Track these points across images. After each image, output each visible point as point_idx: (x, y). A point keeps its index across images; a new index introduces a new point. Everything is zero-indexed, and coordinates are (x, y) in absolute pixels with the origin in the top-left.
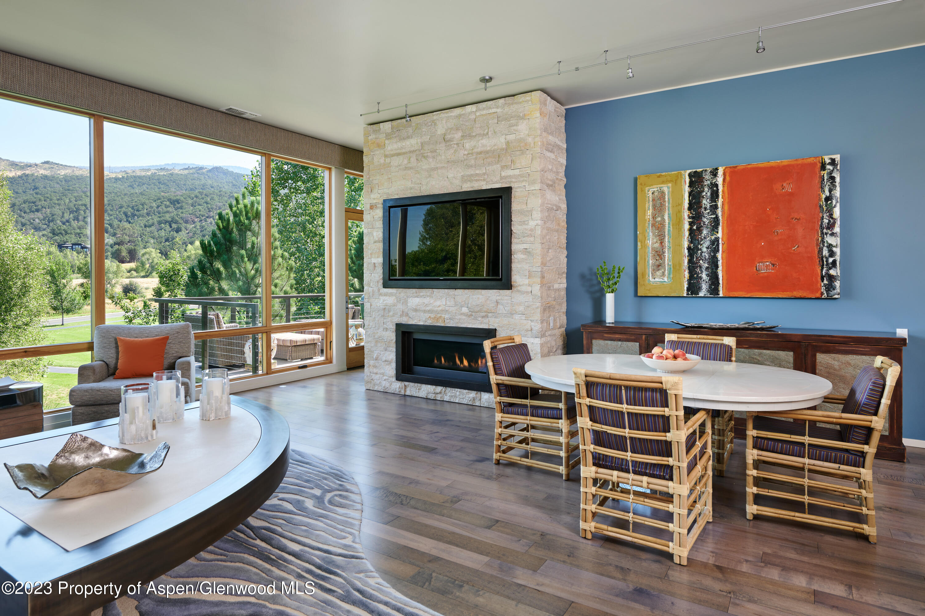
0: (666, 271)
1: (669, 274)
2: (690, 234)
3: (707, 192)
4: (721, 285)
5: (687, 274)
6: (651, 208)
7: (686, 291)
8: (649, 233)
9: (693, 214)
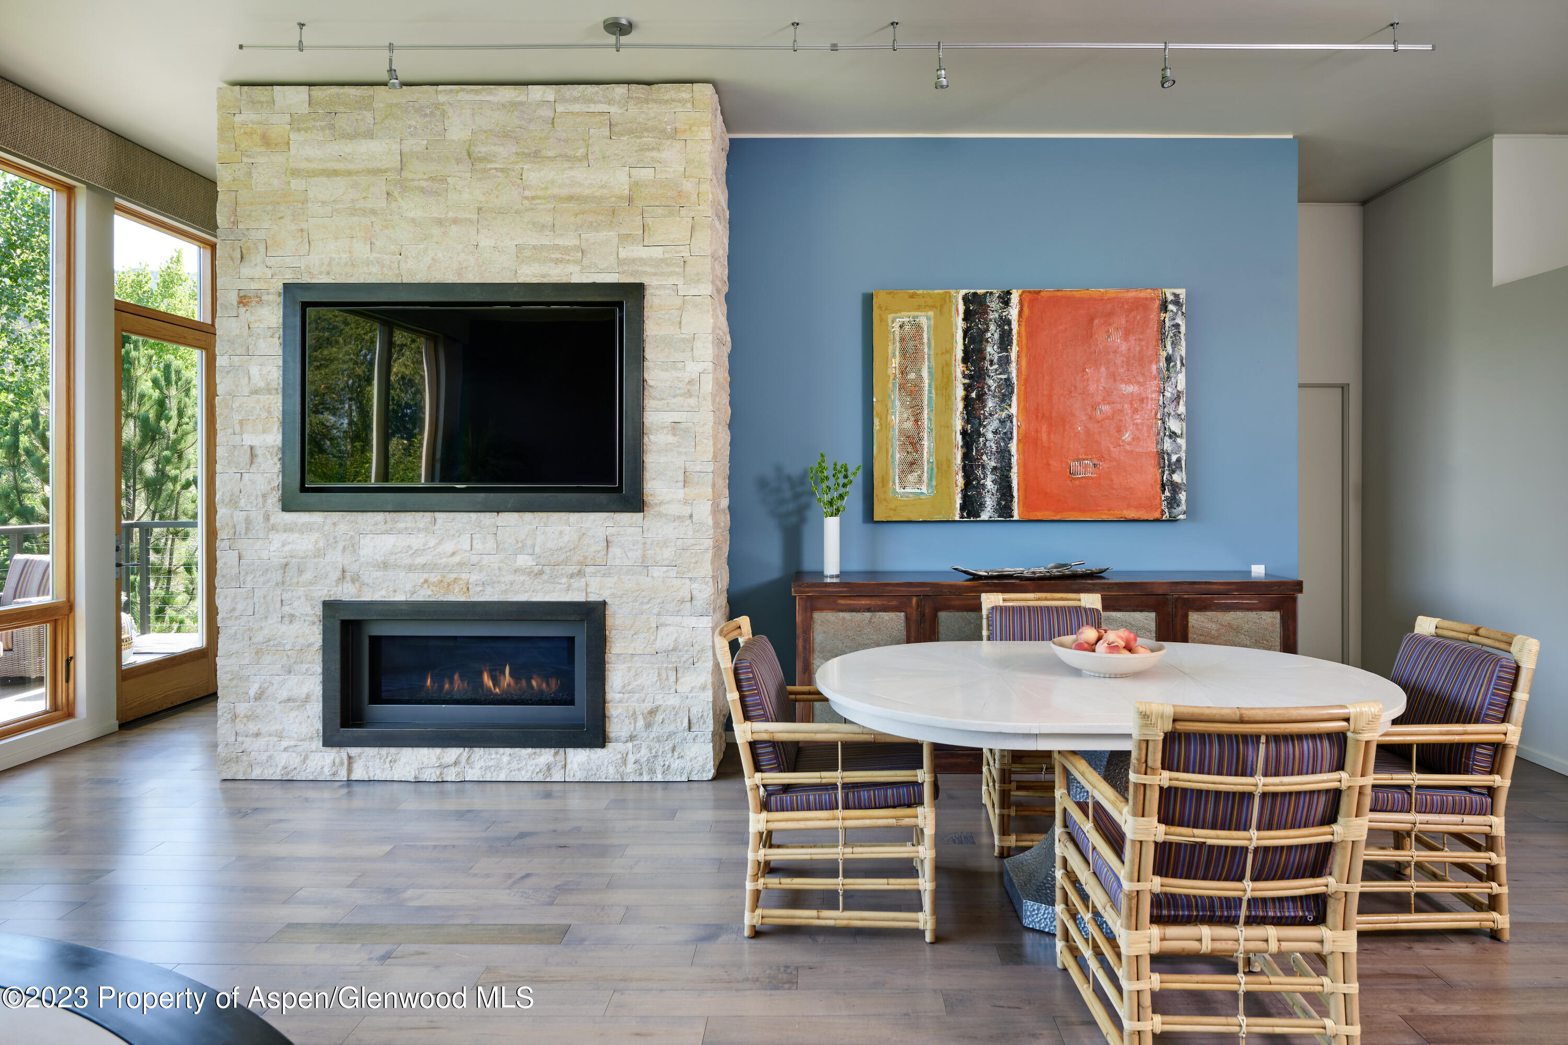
0: (925, 474)
1: (930, 479)
2: (966, 407)
3: (993, 333)
4: (1016, 500)
5: (960, 481)
6: (897, 353)
7: (958, 511)
8: (893, 401)
9: (971, 371)
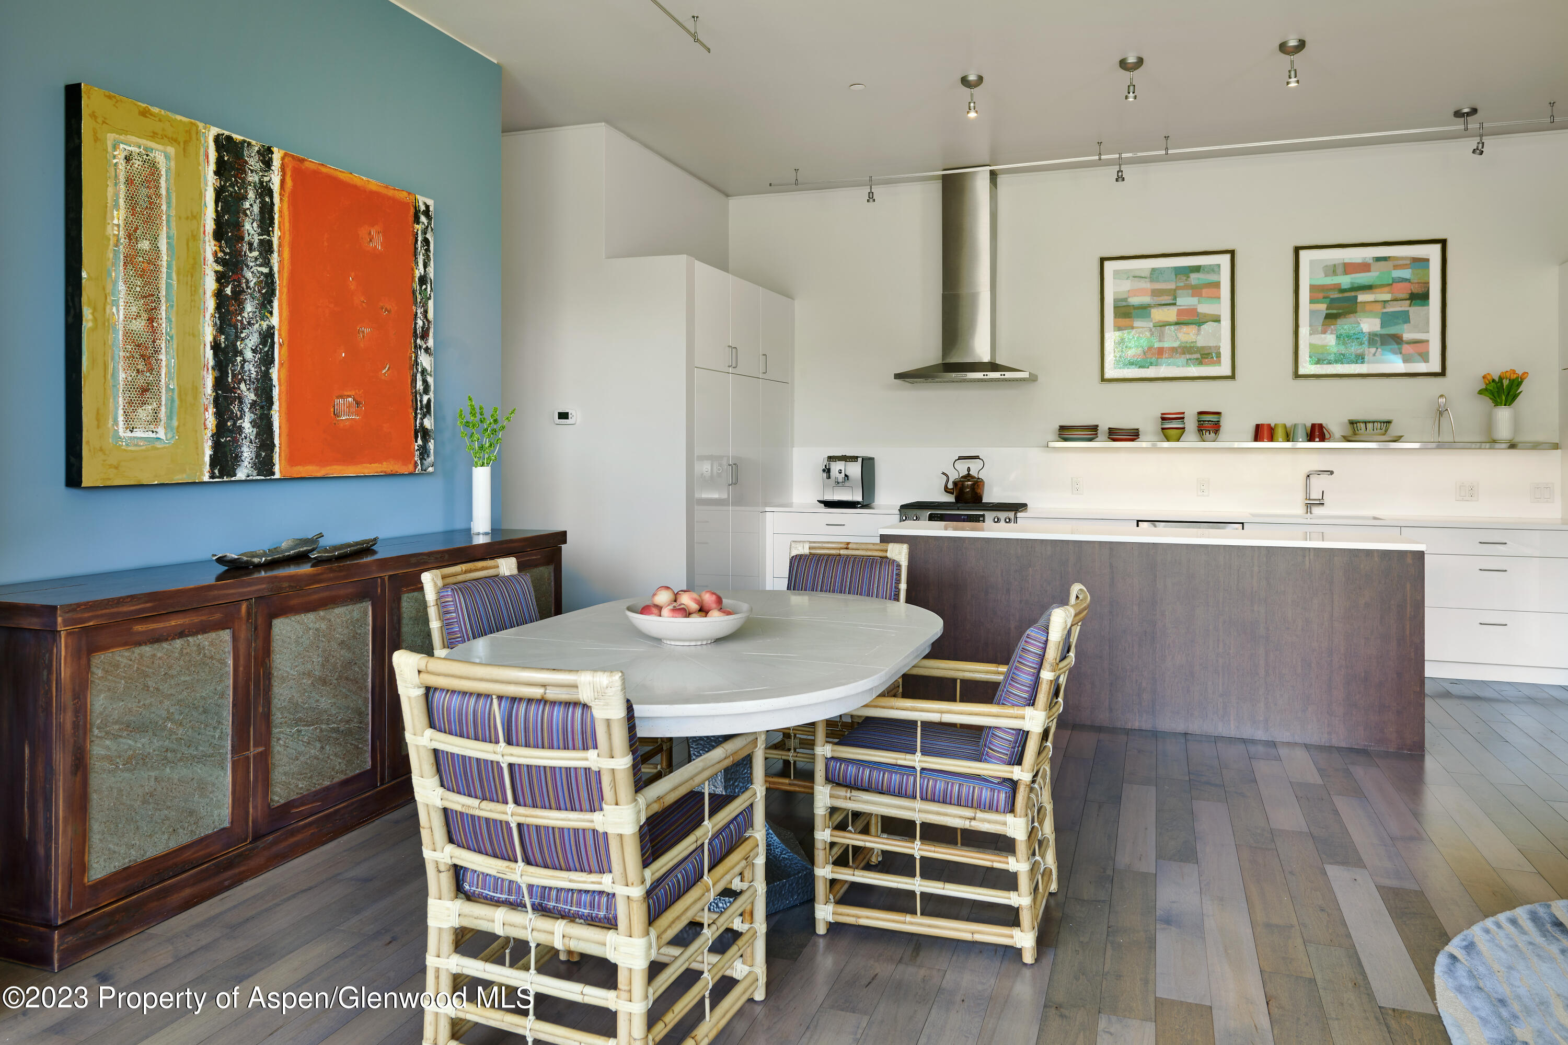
0: (163, 408)
1: (170, 417)
2: (218, 308)
3: (252, 204)
4: (277, 449)
5: (211, 421)
6: (121, 202)
7: (207, 468)
8: (115, 283)
9: (225, 254)
